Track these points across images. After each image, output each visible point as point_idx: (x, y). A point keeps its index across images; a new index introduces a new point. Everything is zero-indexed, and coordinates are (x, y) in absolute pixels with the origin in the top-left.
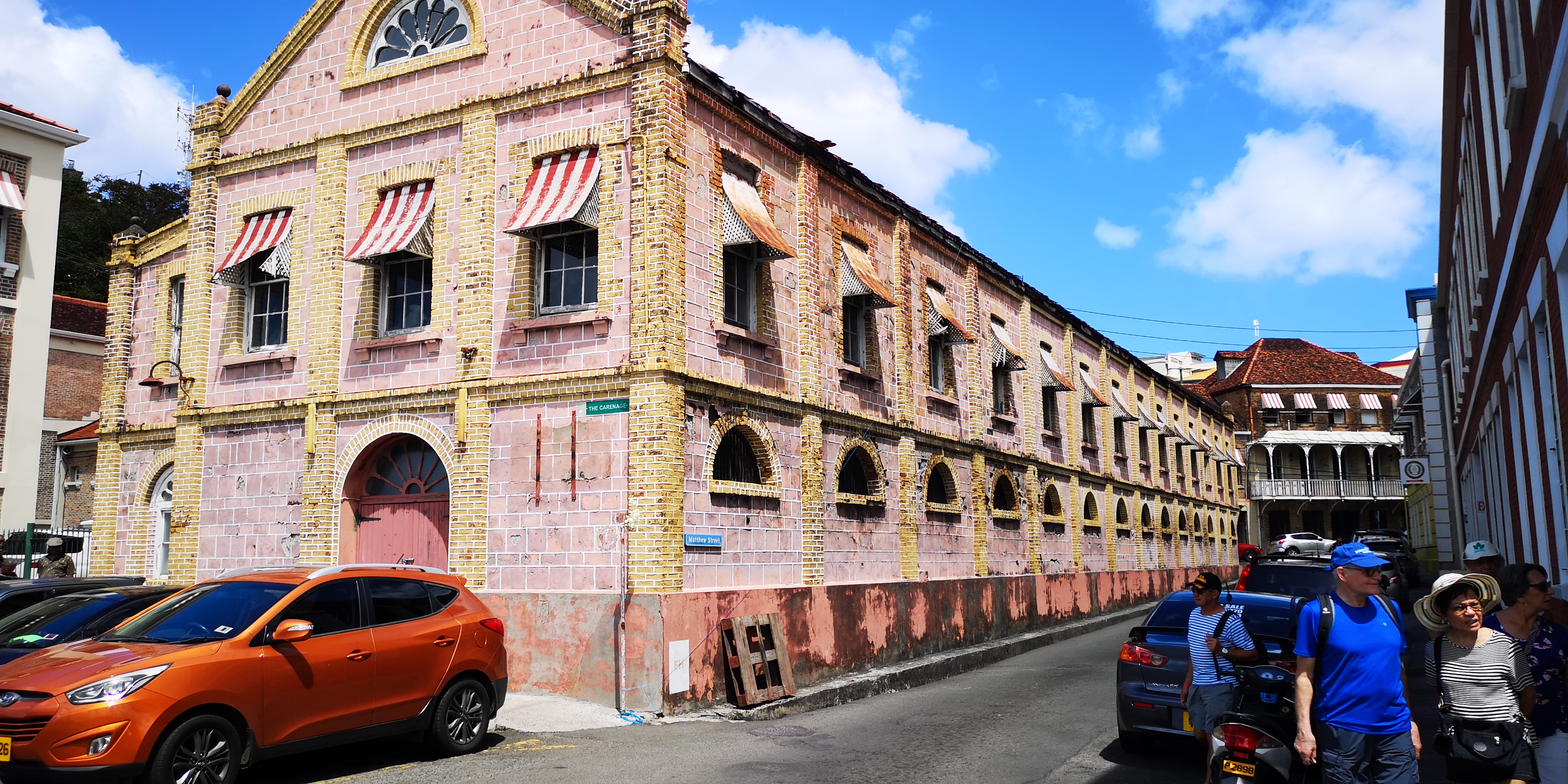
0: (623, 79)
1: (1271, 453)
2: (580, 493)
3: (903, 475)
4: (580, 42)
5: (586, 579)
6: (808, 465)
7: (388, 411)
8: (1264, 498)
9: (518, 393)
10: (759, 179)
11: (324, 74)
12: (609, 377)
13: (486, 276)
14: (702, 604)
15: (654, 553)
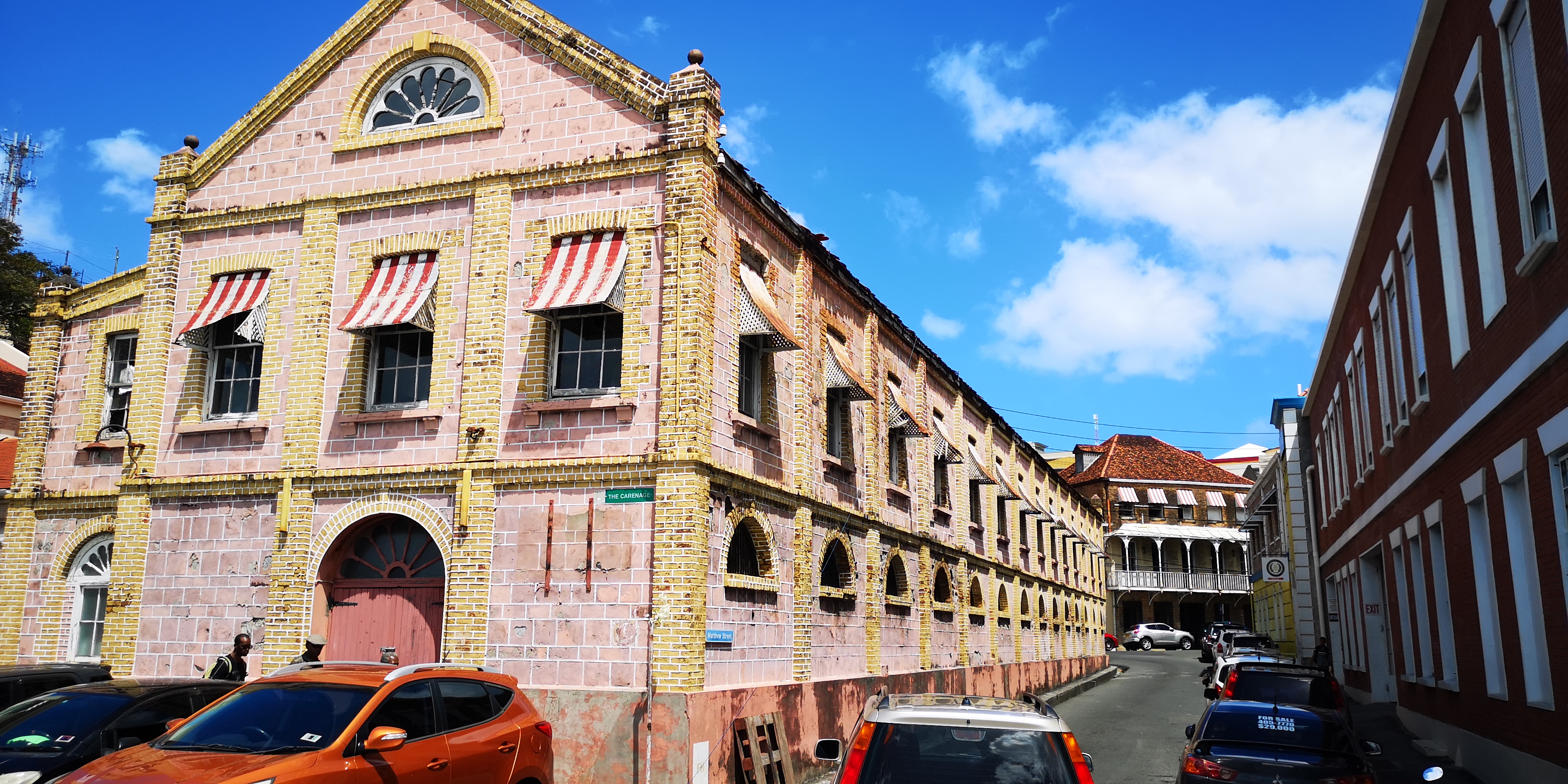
0: (656, 166)
1: (1127, 545)
2: (596, 584)
3: (870, 568)
4: (607, 124)
5: (601, 675)
6: (801, 558)
7: (378, 490)
8: (1120, 588)
9: (530, 478)
10: (767, 270)
11: (313, 134)
12: (633, 465)
13: (497, 354)
14: (719, 703)
15: (680, 650)
